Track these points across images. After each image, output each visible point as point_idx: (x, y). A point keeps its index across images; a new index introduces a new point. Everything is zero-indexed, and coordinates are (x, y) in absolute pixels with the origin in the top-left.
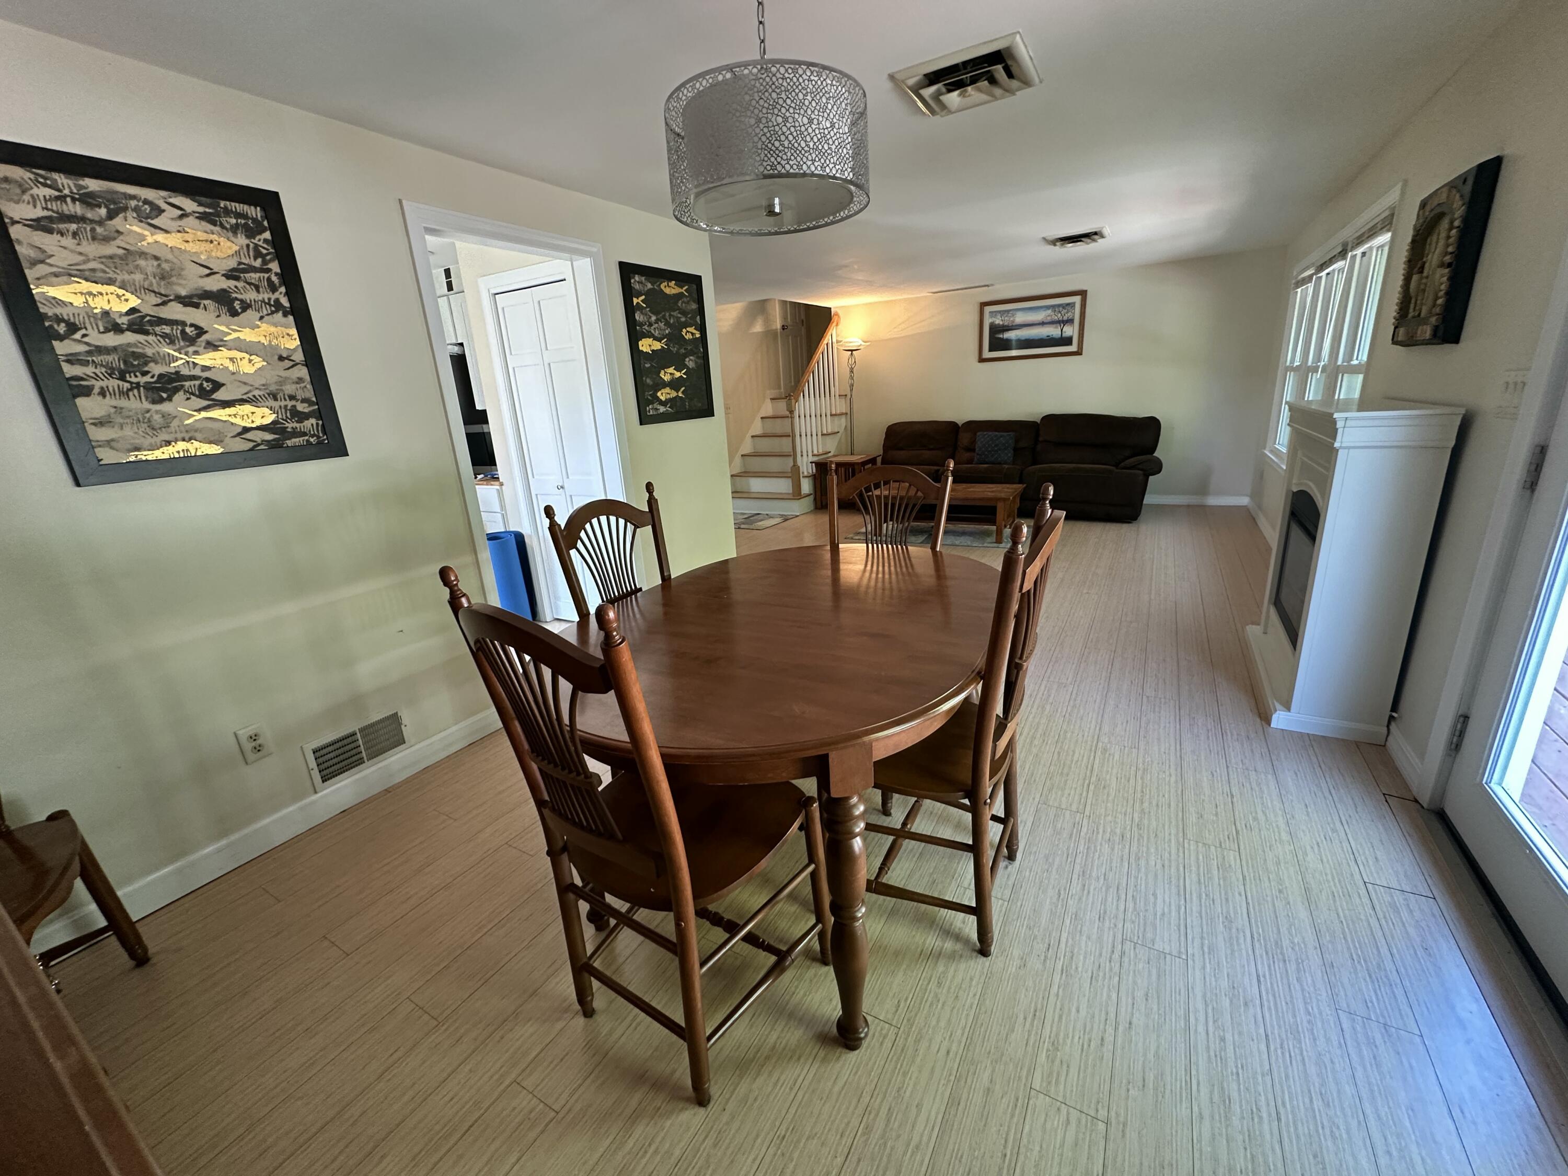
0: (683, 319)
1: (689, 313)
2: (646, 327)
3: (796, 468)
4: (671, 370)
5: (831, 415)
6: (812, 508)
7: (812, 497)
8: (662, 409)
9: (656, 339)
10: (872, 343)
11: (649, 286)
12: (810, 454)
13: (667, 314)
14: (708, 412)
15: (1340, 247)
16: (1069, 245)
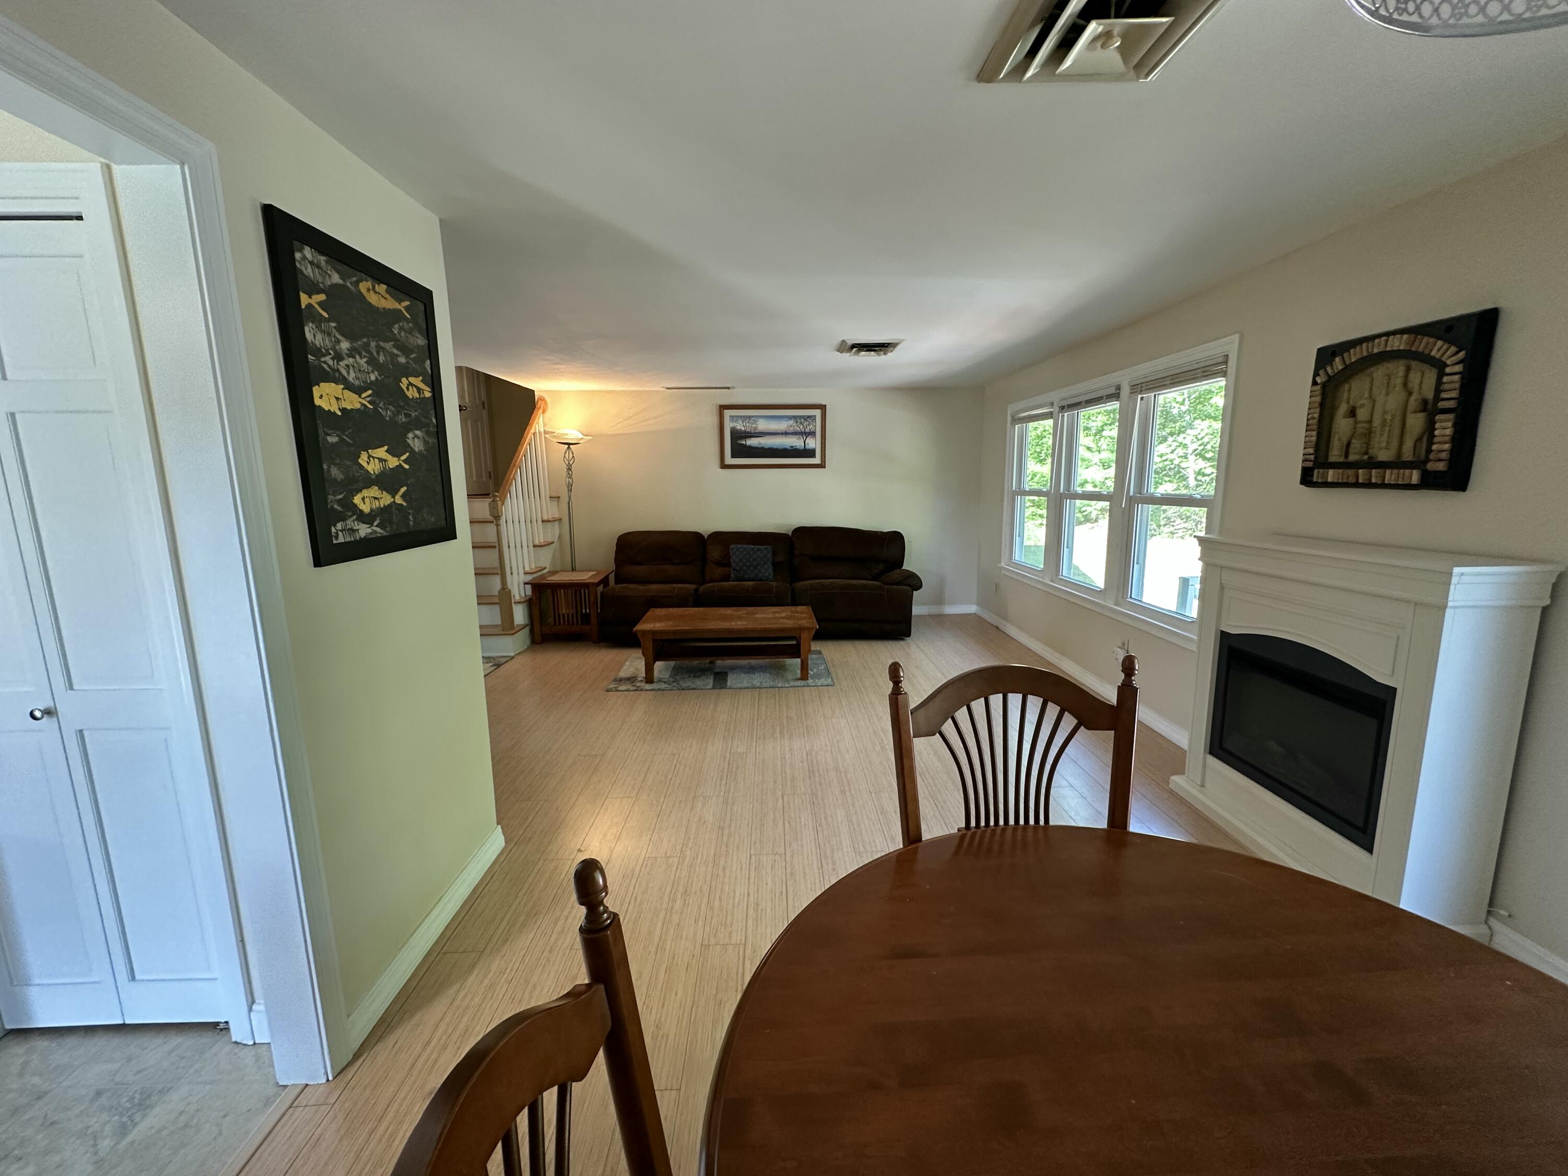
0: (402, 360)
1: (412, 352)
2: (328, 359)
3: (505, 592)
4: (381, 452)
5: (543, 521)
6: (528, 642)
7: (527, 630)
8: (364, 530)
9: (349, 387)
10: (595, 438)
11: (336, 279)
12: (522, 572)
13: (373, 344)
14: (447, 533)
15: (1112, 391)
16: (863, 353)
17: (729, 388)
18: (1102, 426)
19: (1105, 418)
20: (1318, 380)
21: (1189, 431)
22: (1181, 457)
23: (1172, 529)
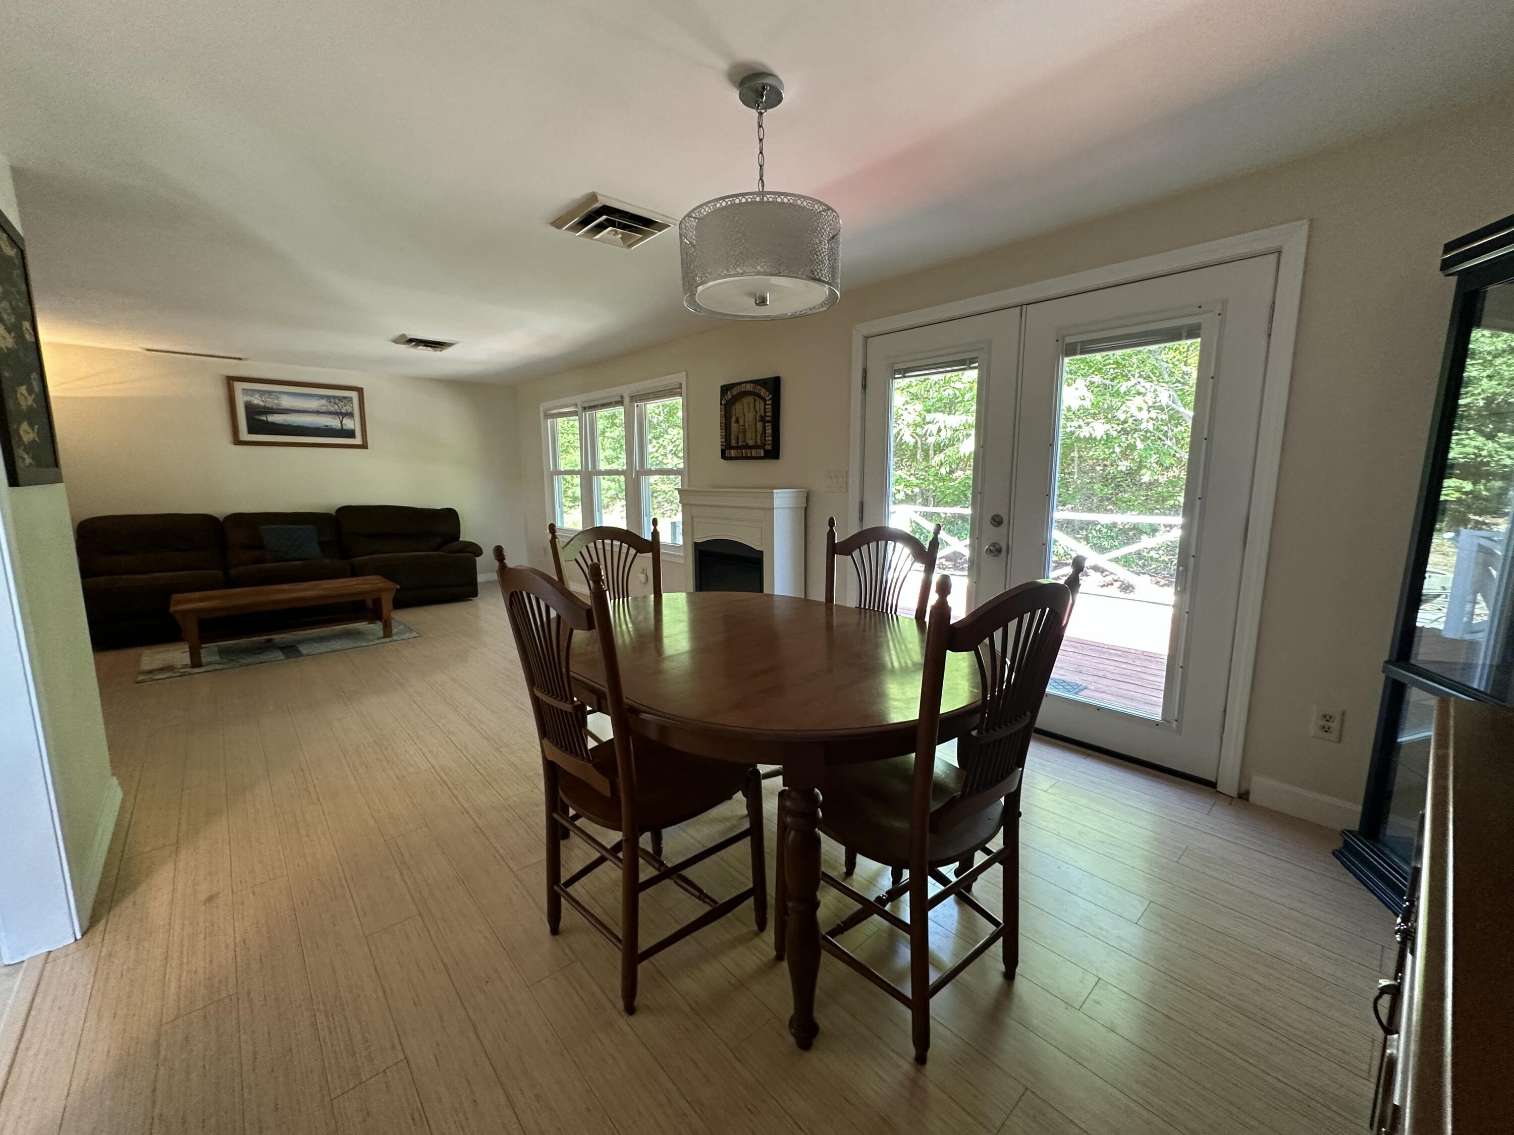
15: (618, 399)
16: (421, 347)
17: (240, 359)
18: (604, 429)
19: (606, 422)
20: (723, 403)
21: (666, 436)
22: (662, 455)
23: (662, 510)
